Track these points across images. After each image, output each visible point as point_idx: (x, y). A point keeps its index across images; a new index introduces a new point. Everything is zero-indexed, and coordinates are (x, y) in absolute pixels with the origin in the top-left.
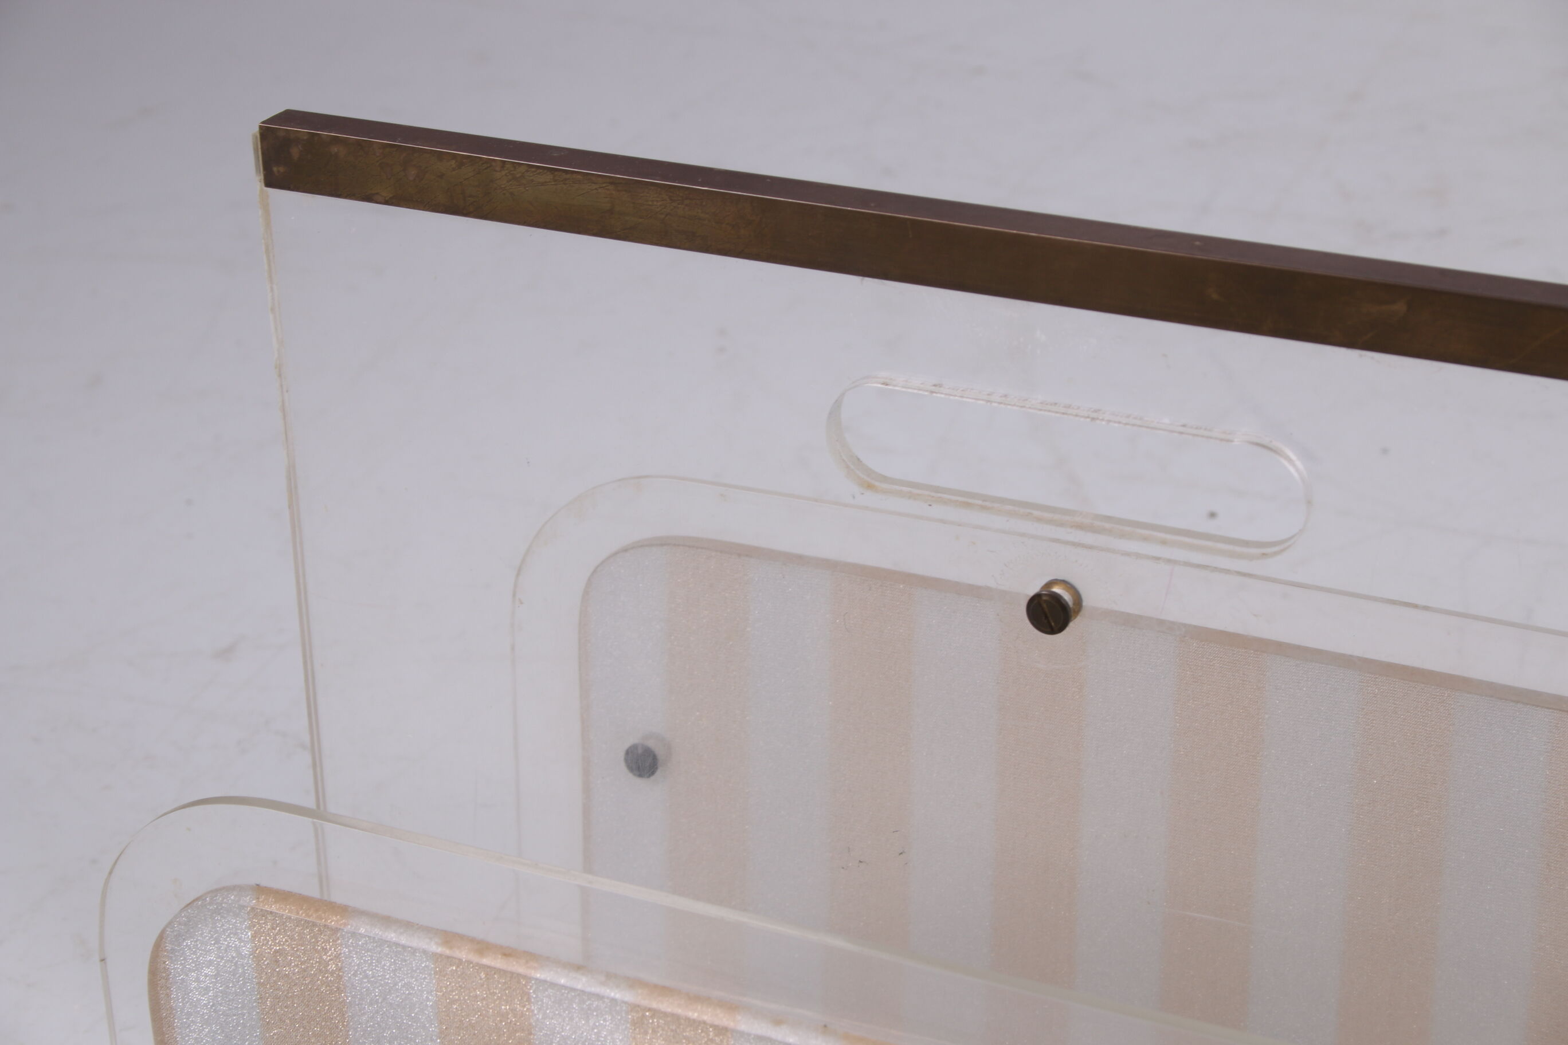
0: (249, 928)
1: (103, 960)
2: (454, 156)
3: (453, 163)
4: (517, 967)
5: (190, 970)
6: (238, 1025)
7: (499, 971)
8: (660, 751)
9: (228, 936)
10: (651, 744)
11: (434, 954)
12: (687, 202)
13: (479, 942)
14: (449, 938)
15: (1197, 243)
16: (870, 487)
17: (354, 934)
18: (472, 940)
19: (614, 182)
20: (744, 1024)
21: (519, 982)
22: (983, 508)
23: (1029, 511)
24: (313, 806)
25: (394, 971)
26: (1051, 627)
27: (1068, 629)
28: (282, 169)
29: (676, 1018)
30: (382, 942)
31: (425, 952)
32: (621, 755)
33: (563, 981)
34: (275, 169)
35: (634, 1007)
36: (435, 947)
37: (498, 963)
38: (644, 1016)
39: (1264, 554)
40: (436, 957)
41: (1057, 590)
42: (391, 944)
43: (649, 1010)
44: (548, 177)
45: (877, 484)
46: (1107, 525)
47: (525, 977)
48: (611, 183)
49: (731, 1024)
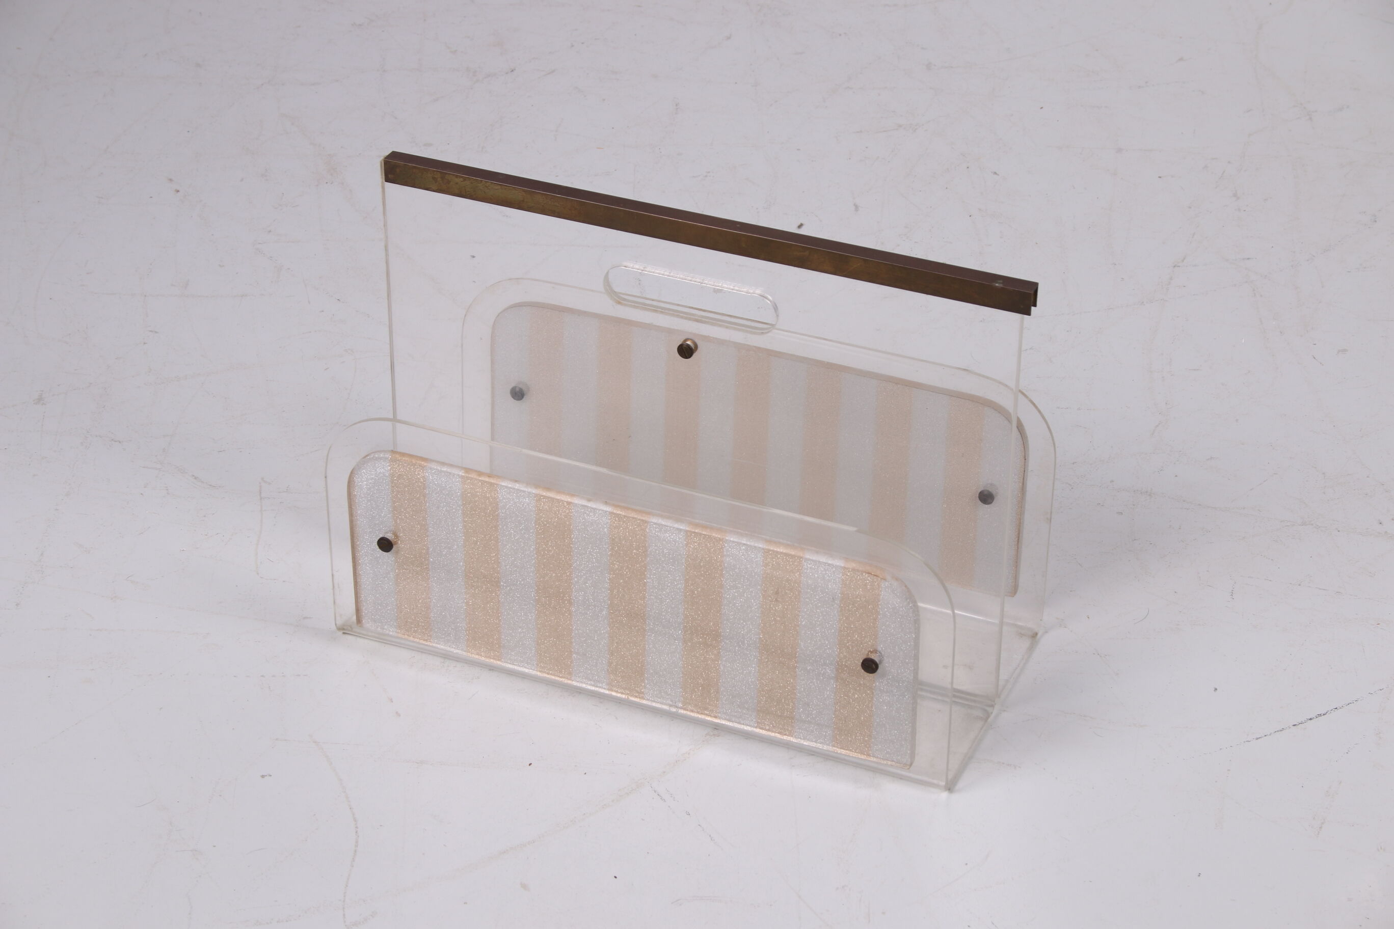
0: (389, 466)
1: (326, 477)
2: (462, 177)
3: (462, 179)
4: (492, 480)
5: (364, 481)
6: (382, 501)
7: (486, 482)
8: (524, 389)
9: (380, 469)
10: (521, 386)
11: (462, 476)
12: (552, 200)
13: (479, 472)
14: (468, 470)
15: (738, 226)
16: (619, 303)
17: (431, 469)
18: (476, 471)
19: (524, 191)
20: (576, 501)
21: (494, 486)
22: (662, 312)
23: (678, 314)
24: (392, 417)
25: (446, 482)
26: (686, 356)
27: (692, 357)
28: (392, 176)
29: (552, 499)
30: (441, 471)
31: (458, 475)
32: (509, 391)
33: (510, 486)
34: (390, 176)
35: (536, 495)
36: (461, 473)
37: (487, 479)
38: (540, 498)
39: (762, 333)
40: (462, 477)
41: (689, 343)
42: (444, 472)
43: (542, 496)
44: (499, 187)
45: (622, 301)
46: (707, 320)
47: (497, 484)
48: (523, 191)
49: (573, 501)
